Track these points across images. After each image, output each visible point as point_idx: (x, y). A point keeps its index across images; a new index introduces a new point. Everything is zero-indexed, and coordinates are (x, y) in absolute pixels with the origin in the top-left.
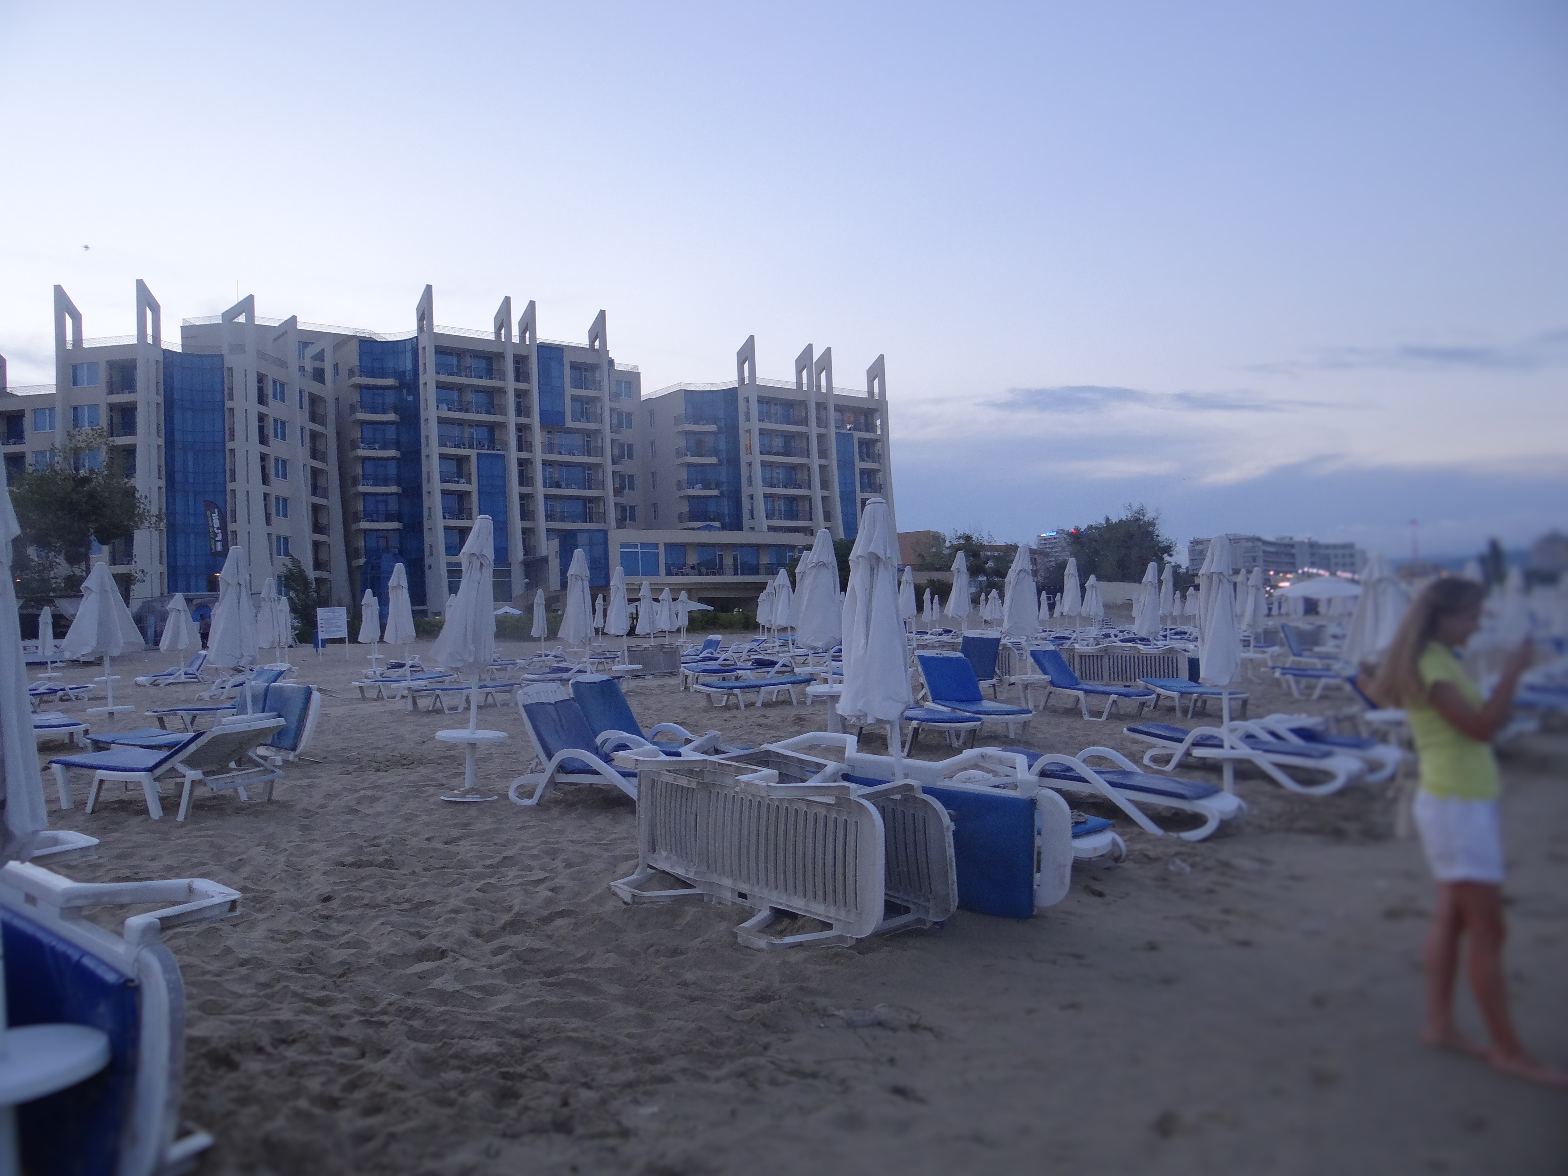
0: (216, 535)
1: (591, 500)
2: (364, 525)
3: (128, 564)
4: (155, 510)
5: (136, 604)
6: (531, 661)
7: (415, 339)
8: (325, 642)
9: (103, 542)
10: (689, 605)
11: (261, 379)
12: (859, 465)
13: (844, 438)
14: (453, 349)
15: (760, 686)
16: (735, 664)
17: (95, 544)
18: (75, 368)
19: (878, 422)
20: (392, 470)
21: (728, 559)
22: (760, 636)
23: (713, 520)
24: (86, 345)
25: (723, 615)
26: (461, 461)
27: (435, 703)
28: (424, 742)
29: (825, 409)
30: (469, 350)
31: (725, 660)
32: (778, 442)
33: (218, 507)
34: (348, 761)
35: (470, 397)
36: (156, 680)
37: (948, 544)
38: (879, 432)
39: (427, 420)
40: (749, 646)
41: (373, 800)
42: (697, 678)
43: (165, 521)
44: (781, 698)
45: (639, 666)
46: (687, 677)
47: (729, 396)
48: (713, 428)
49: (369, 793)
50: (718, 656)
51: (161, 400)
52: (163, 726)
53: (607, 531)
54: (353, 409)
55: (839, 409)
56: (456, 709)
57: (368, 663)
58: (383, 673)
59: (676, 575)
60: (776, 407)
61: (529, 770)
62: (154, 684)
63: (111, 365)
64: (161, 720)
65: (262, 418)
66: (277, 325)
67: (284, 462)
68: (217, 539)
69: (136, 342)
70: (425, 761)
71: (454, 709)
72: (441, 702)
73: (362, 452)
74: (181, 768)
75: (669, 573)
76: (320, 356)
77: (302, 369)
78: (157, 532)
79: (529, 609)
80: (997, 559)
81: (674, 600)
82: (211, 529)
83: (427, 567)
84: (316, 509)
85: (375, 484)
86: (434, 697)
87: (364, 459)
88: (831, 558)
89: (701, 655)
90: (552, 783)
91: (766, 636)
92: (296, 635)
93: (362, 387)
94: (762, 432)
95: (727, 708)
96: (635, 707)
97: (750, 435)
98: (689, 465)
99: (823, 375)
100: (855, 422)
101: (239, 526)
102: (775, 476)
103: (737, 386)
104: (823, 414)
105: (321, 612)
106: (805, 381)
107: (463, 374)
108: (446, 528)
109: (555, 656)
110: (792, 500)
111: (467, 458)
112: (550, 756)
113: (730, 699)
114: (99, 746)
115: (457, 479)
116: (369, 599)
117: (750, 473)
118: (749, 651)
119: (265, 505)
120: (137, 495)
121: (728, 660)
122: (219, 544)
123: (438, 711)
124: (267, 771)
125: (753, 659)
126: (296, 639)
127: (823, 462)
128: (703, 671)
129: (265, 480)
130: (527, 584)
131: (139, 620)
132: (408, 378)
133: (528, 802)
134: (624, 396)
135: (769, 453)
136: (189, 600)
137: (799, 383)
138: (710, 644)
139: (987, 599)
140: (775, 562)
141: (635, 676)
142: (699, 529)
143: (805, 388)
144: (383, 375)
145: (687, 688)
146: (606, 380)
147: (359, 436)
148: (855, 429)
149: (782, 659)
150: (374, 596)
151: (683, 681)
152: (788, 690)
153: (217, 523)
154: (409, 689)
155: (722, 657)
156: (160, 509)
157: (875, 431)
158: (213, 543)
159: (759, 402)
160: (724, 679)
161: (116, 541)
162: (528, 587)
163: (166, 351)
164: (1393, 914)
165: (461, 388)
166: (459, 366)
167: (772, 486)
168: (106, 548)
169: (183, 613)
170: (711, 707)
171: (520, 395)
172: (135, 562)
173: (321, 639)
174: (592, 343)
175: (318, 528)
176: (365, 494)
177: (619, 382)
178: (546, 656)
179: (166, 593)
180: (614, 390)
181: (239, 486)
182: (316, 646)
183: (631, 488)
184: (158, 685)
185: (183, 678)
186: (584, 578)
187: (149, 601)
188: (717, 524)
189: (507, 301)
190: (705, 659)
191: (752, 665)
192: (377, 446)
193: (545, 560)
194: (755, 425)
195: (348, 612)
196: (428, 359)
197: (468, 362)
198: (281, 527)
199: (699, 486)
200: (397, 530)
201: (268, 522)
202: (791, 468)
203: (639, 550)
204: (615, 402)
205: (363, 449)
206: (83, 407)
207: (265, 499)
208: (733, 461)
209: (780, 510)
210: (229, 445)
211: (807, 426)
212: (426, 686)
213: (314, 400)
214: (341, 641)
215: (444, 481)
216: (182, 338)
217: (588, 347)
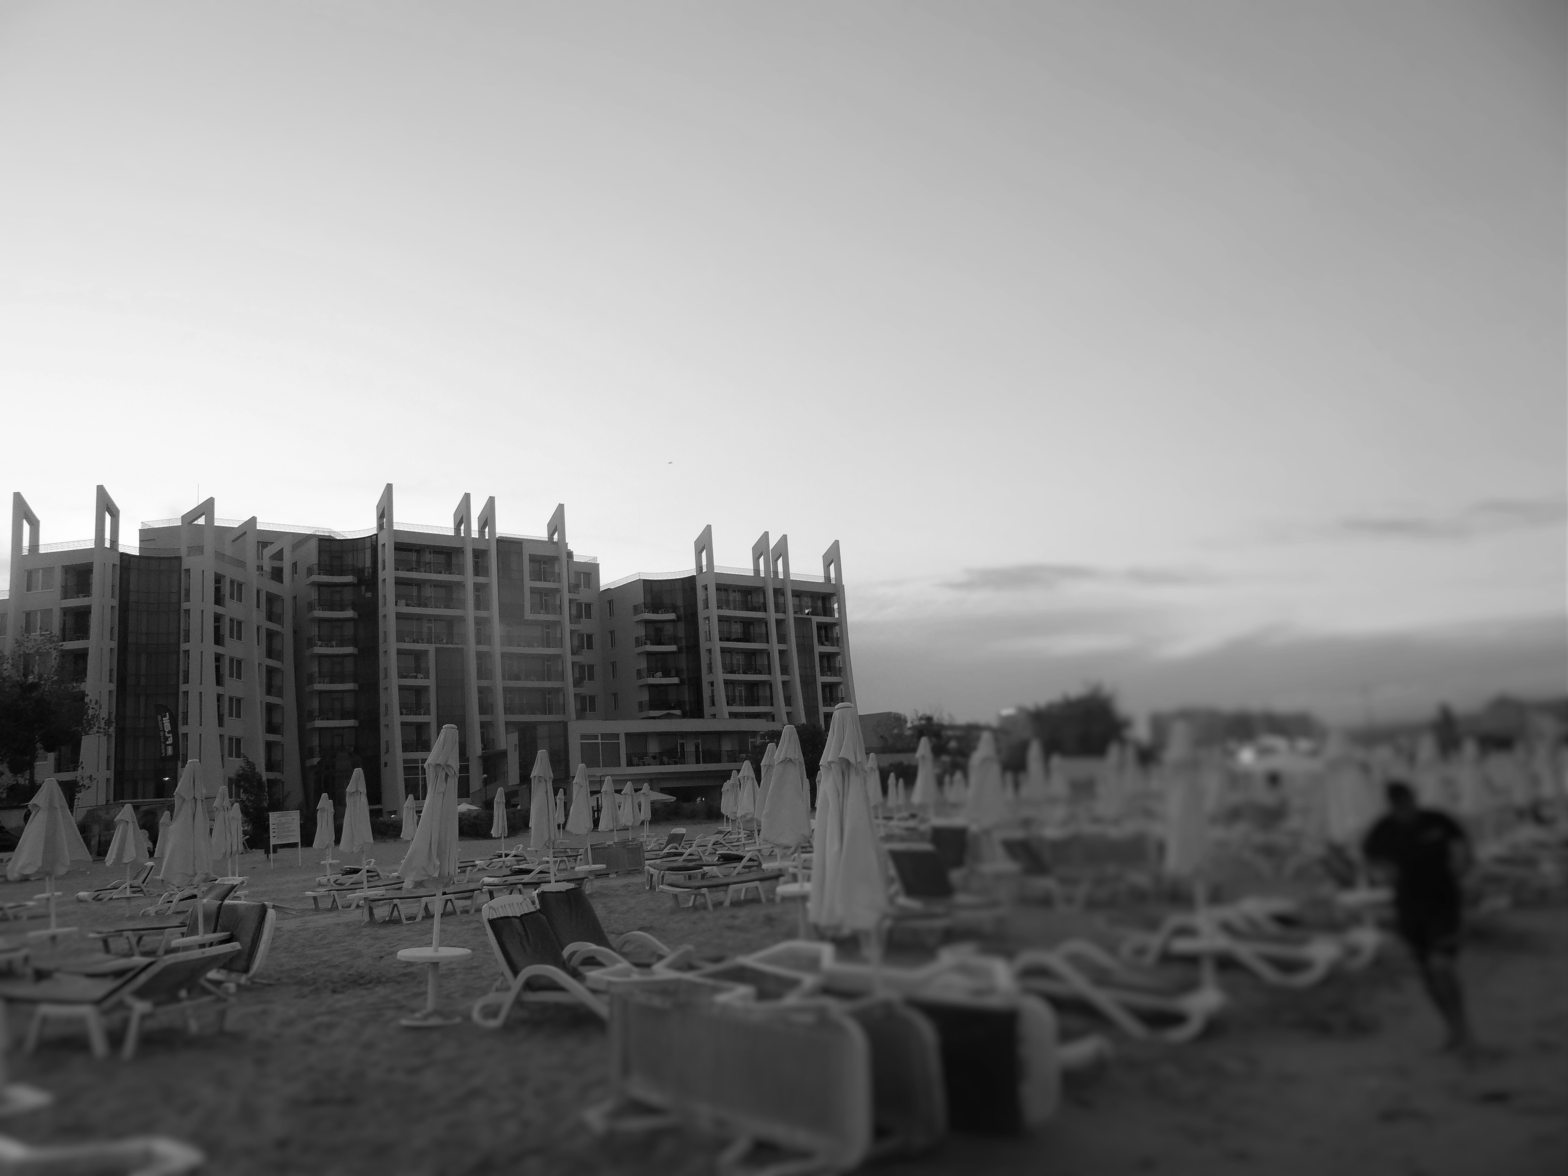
0: (166, 739)
1: (550, 691)
2: (319, 723)
3: (74, 771)
4: (104, 714)
5: (81, 814)
6: (490, 861)
7: (375, 537)
8: (276, 847)
9: (49, 749)
10: (650, 796)
11: (218, 579)
12: (818, 649)
13: (802, 623)
14: (412, 545)
15: (728, 885)
16: (700, 859)
17: (41, 752)
18: (30, 573)
19: (836, 606)
20: (349, 666)
21: (690, 748)
22: (725, 827)
23: (674, 708)
24: (42, 550)
25: (685, 805)
26: (419, 656)
27: (392, 912)
28: (381, 957)
29: (783, 595)
30: (428, 547)
31: (690, 855)
32: (737, 629)
33: (168, 711)
34: (302, 983)
35: (428, 592)
36: (99, 895)
37: (909, 725)
38: (837, 615)
39: (385, 616)
40: (713, 839)
41: (330, 1026)
42: (663, 876)
43: (114, 724)
44: (750, 896)
45: (603, 866)
46: (652, 876)
47: (688, 584)
48: (672, 616)
49: (326, 1019)
50: (683, 851)
51: (115, 603)
52: (107, 949)
53: (567, 723)
54: (311, 607)
55: (797, 594)
56: (414, 918)
57: (321, 869)
58: (337, 880)
59: (638, 765)
60: (734, 594)
61: (494, 988)
62: (97, 899)
63: (67, 569)
64: (105, 942)
65: (218, 618)
66: (237, 526)
67: (239, 662)
68: (167, 743)
69: (94, 547)
70: (383, 979)
71: (411, 918)
72: (399, 911)
73: (319, 650)
74: (130, 1000)
75: (630, 764)
76: (279, 556)
77: (260, 568)
78: (106, 738)
79: (488, 805)
80: (959, 739)
81: (636, 790)
82: (162, 733)
83: (383, 764)
84: (270, 708)
85: (331, 682)
86: (392, 905)
87: (320, 656)
88: (797, 754)
89: (666, 851)
90: (518, 1002)
91: (731, 828)
92: (246, 840)
93: (320, 585)
94: (721, 619)
95: (695, 908)
96: (599, 911)
97: (709, 622)
98: (649, 654)
99: (780, 562)
100: (812, 607)
101: (191, 729)
102: (735, 662)
103: (696, 574)
104: (781, 600)
105: (274, 818)
106: (762, 567)
107: (422, 569)
108: (403, 724)
109: (515, 856)
110: (752, 686)
111: (426, 652)
112: (515, 972)
113: (697, 899)
114: (41, 975)
115: (415, 674)
116: (325, 803)
117: (710, 660)
118: (714, 844)
119: (218, 706)
120: (87, 700)
121: (693, 855)
122: (170, 749)
123: (397, 922)
124: (219, 1000)
125: (719, 854)
126: (246, 845)
127: (783, 647)
128: (670, 869)
129: (219, 681)
130: (485, 779)
131: (84, 829)
132: (366, 574)
133: (493, 1023)
134: (583, 587)
135: (728, 640)
136: (136, 808)
137: (757, 570)
138: (675, 839)
139: (951, 783)
140: (737, 748)
141: (599, 875)
142: (659, 718)
143: (762, 575)
144: (342, 573)
145: (652, 888)
146: (565, 570)
147: (317, 633)
148: (814, 613)
149: (748, 852)
150: (329, 799)
151: (648, 879)
152: (757, 887)
153: (167, 726)
154: (365, 899)
155: (689, 851)
156: (110, 713)
157: (832, 615)
158: (163, 747)
159: (717, 589)
160: (690, 877)
161: (63, 748)
162: (486, 782)
163: (122, 554)
164: (1389, 1116)
165: (419, 584)
166: (418, 562)
167: (732, 672)
168: (51, 756)
169: (130, 824)
170: (678, 909)
171: (479, 588)
172: (82, 768)
173: (273, 845)
174: (551, 536)
175: (271, 728)
176: (321, 692)
177: (578, 574)
178: (507, 855)
179: (112, 802)
180: (572, 581)
181: (192, 688)
182: (267, 852)
183: (591, 678)
184: (101, 900)
185: (128, 893)
186: (548, 779)
187: (94, 810)
188: (678, 712)
189: (467, 497)
190: (669, 855)
191: (718, 860)
192: (334, 643)
193: (504, 753)
194: (714, 612)
195: (302, 816)
196: (387, 556)
197: (428, 557)
198: (234, 727)
199: (660, 674)
200: (352, 727)
201: (221, 723)
202: (753, 653)
203: (599, 741)
204: (574, 593)
205: (320, 646)
206: (36, 612)
207: (218, 700)
208: (692, 648)
209: (741, 696)
210: (184, 647)
211: (766, 611)
212: (384, 895)
213: (272, 599)
214: (294, 845)
215: (401, 676)
216: (140, 541)
217: (547, 540)
